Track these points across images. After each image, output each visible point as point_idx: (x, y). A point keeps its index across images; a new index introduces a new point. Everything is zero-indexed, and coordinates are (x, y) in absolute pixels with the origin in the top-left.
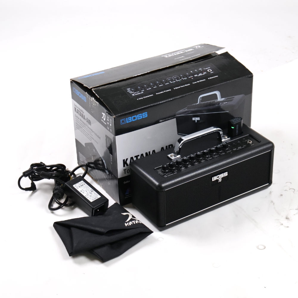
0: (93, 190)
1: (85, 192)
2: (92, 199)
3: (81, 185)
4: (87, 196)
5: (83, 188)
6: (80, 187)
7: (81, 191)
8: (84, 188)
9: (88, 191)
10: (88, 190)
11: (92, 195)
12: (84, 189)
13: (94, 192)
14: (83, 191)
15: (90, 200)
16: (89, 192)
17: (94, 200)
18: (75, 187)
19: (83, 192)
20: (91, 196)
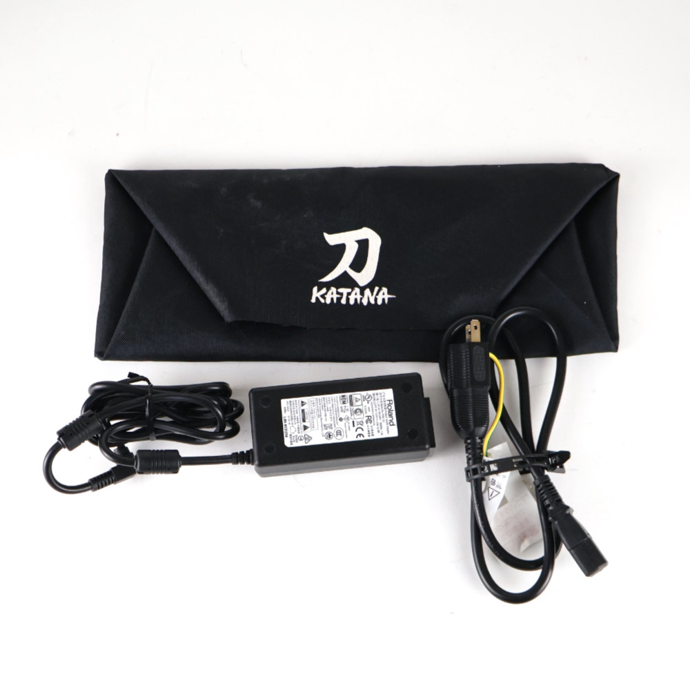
0: (348, 394)
1: (341, 425)
2: (384, 425)
3: (299, 415)
4: (359, 431)
5: (317, 421)
6: (305, 428)
7: (330, 436)
8: (320, 416)
9: (342, 415)
10: (337, 411)
11: (369, 414)
12: (324, 422)
13: (357, 395)
14: (332, 431)
15: (386, 435)
16: (348, 414)
17: (395, 421)
18: (295, 445)
19: (339, 433)
20: (369, 420)
